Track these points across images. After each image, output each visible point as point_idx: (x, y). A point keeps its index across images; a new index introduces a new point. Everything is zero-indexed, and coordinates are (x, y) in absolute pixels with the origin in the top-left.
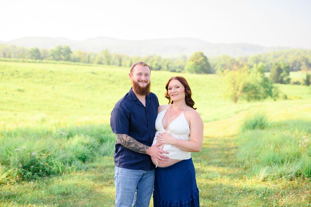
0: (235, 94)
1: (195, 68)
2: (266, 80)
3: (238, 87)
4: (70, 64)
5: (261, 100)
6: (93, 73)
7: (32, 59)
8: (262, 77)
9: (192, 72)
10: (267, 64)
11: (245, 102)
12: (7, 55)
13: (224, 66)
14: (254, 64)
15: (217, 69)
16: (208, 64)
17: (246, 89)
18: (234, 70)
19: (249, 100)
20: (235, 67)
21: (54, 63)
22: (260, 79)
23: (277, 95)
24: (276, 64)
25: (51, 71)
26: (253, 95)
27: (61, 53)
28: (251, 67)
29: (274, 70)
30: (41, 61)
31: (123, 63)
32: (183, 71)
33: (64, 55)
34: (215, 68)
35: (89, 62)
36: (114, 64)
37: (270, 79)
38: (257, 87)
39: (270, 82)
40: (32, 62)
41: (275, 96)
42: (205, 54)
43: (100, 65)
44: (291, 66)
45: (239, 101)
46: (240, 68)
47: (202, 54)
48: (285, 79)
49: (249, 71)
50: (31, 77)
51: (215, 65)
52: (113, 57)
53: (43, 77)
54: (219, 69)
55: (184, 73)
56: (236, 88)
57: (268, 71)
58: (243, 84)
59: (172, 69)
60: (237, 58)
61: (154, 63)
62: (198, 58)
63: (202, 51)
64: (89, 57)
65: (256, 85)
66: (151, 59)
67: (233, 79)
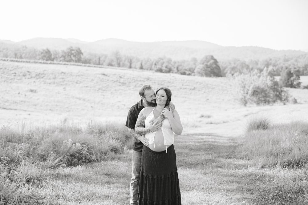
0: (245, 97)
1: (205, 70)
2: (276, 84)
3: (248, 90)
4: (81, 66)
5: (271, 104)
6: (104, 75)
7: (43, 60)
8: (271, 81)
9: (202, 75)
10: (277, 67)
11: (255, 105)
12: (19, 55)
14: (264, 67)
15: (227, 73)
16: (218, 67)
17: (255, 92)
18: (245, 74)
19: (258, 104)
21: (64, 64)
22: (269, 83)
23: (286, 99)
24: (287, 68)
25: (62, 72)
26: (263, 99)
27: (72, 54)
28: (261, 71)
29: (284, 74)
30: (52, 62)
31: (133, 65)
32: (193, 74)
33: (75, 56)
34: (225, 71)
35: (99, 63)
36: (124, 65)
37: (280, 83)
38: (266, 91)
39: (280, 86)
40: (44, 63)
41: (284, 100)
42: (215, 57)
43: (110, 67)
44: (301, 69)
45: (248, 105)
46: (250, 71)
47: (212, 57)
48: (295, 83)
49: (259, 74)
50: (43, 78)
51: (225, 68)
52: (124, 59)
53: (54, 78)
54: (229, 72)
55: (194, 75)
56: (246, 92)
57: (279, 75)
58: (253, 88)
59: (182, 71)
60: (247, 61)
61: (164, 65)
62: (208, 62)
63: (212, 54)
64: (99, 59)
65: (266, 88)
66: (161, 61)
67: (243, 82)
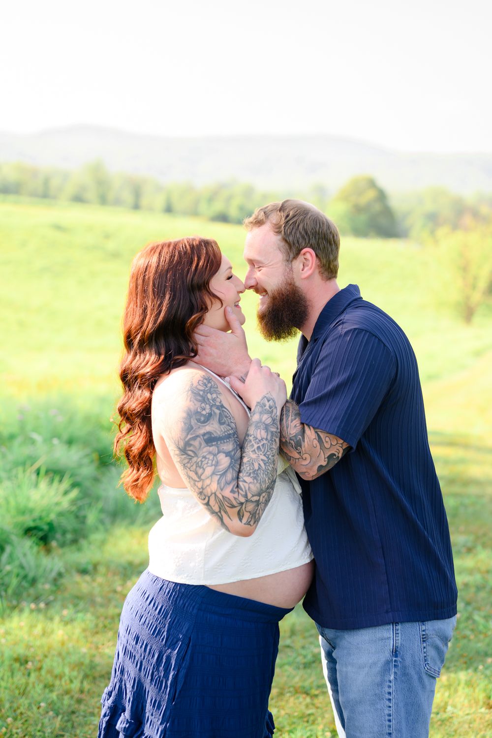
0: (468, 299)
1: (353, 219)
6: (59, 228)
13: (433, 220)
15: (411, 227)
18: (466, 230)
20: (468, 220)
31: (144, 202)
34: (407, 224)
35: (45, 193)
36: (117, 202)
42: (381, 183)
43: (78, 205)
45: (476, 319)
52: (117, 184)
54: (419, 225)
56: (470, 283)
62: (361, 194)
63: (373, 174)
64: (46, 182)
66: (225, 192)
67: (461, 255)
